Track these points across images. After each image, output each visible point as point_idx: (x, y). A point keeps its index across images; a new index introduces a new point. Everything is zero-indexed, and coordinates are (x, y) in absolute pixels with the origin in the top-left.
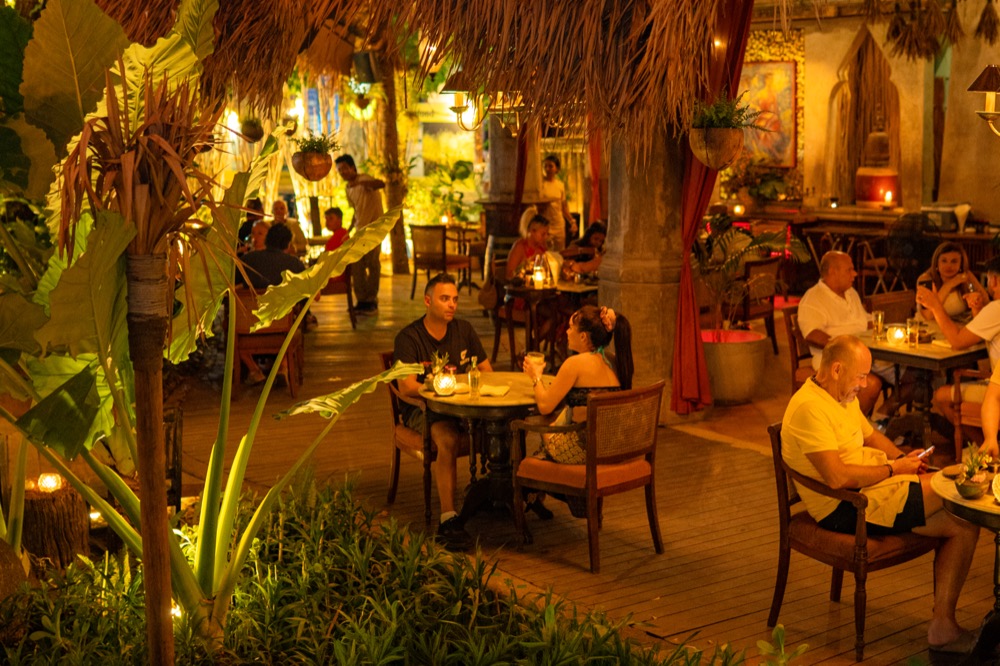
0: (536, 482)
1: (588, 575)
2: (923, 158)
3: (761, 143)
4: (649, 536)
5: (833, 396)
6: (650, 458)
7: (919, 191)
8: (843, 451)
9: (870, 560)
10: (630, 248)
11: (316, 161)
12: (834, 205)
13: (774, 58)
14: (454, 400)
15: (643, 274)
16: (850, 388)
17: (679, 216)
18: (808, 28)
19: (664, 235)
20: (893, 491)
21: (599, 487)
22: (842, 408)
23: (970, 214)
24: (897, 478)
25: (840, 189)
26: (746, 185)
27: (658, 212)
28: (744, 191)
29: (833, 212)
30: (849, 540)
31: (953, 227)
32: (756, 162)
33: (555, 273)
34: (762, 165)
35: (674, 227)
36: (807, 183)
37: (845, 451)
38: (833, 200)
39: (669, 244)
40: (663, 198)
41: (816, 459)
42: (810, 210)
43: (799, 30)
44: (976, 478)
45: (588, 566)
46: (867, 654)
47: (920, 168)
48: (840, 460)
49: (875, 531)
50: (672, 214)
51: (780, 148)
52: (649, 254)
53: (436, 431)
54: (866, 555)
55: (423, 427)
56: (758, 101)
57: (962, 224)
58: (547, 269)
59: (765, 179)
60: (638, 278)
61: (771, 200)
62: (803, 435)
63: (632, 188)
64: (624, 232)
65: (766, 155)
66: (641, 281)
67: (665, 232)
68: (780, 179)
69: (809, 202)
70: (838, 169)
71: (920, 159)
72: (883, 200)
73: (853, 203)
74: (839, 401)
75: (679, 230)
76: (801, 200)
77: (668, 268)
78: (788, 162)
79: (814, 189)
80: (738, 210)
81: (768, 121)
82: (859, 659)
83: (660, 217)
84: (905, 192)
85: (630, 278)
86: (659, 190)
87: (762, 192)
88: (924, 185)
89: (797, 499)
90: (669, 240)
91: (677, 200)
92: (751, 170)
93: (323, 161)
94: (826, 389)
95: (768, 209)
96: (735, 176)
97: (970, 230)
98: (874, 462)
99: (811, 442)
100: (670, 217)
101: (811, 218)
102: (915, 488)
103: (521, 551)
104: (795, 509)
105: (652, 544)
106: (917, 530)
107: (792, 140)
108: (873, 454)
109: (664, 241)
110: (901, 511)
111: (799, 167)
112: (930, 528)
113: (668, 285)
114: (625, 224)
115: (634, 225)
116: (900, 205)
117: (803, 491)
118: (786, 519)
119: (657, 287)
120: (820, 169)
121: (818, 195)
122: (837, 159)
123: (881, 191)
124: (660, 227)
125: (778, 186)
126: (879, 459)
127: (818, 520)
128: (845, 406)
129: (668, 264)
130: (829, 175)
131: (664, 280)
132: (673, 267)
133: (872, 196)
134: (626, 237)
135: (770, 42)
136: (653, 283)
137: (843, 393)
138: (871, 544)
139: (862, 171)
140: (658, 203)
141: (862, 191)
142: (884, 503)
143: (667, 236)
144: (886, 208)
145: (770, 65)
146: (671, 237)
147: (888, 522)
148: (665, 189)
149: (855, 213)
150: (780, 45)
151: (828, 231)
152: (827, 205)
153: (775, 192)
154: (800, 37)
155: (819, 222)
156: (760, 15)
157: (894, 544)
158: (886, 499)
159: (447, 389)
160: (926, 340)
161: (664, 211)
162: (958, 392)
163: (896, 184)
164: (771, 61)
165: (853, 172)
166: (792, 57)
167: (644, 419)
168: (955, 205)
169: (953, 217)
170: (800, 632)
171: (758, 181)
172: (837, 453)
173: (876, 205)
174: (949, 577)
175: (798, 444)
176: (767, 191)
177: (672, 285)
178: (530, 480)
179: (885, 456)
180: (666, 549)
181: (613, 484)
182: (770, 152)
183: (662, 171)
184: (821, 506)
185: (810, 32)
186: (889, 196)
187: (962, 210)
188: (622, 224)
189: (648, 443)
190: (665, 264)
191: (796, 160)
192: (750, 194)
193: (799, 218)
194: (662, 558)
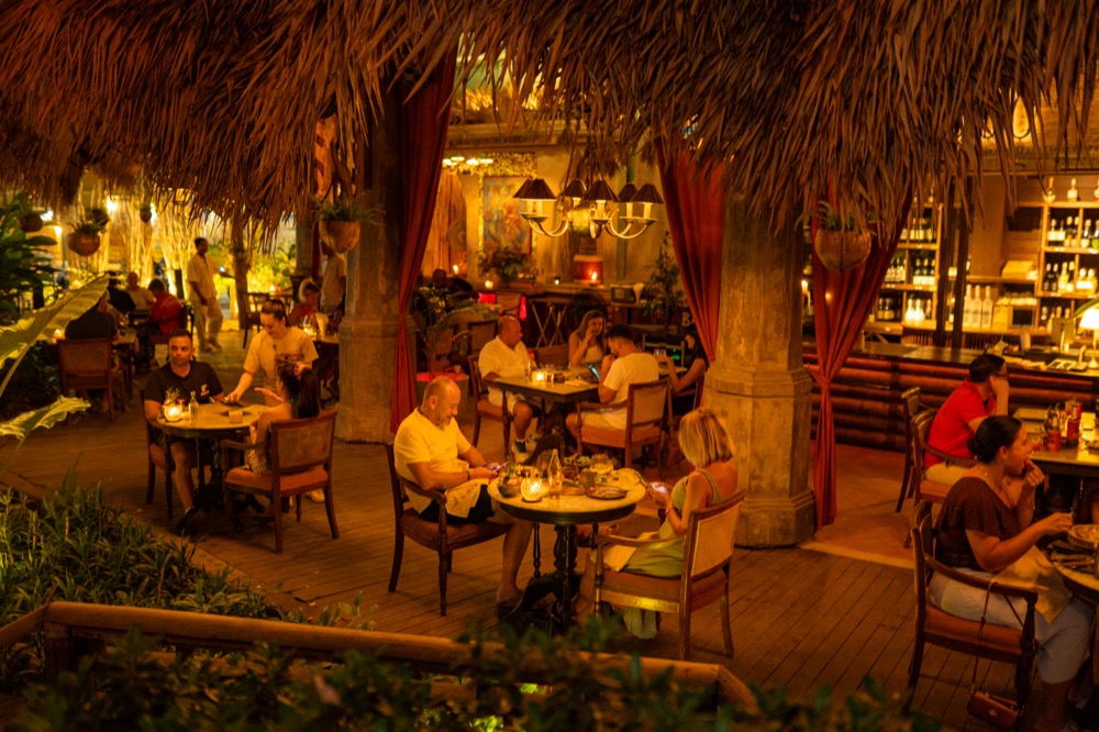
0: (242, 487)
1: (274, 555)
2: (618, 249)
3: (507, 235)
4: (329, 526)
5: (432, 422)
6: (327, 467)
7: (614, 273)
8: (435, 462)
9: (449, 542)
10: (360, 312)
11: (84, 241)
12: (557, 282)
13: (516, 173)
14: (181, 424)
15: (369, 331)
16: (444, 415)
17: (396, 287)
18: (541, 152)
19: (385, 301)
20: (469, 491)
21: (282, 489)
22: (440, 431)
23: (644, 289)
24: (472, 482)
25: (563, 269)
26: (494, 266)
27: (380, 285)
28: (493, 270)
29: (556, 287)
30: (434, 527)
31: (632, 299)
32: (502, 250)
33: (322, 328)
34: (507, 251)
35: (393, 296)
36: (539, 265)
37: (437, 462)
38: (557, 278)
39: (389, 309)
40: (384, 274)
41: (414, 467)
42: (540, 285)
43: (533, 153)
44: (510, 482)
45: (275, 549)
46: (448, 611)
47: (615, 256)
48: (430, 469)
49: (455, 521)
50: (391, 287)
51: (520, 239)
52: (374, 316)
53: (173, 448)
54: (446, 538)
55: (165, 446)
56: (504, 205)
57: (638, 296)
58: (316, 327)
59: (508, 262)
60: (366, 333)
61: (514, 278)
62: (404, 450)
63: (361, 266)
64: (355, 299)
65: (510, 245)
66: (368, 335)
67: (386, 299)
68: (520, 263)
69: (540, 279)
70: (561, 256)
71: (615, 249)
72: (590, 279)
73: (572, 281)
74: (437, 425)
75: (396, 298)
76: (534, 278)
77: (387, 326)
78: (525, 250)
79: (543, 270)
80: (489, 284)
81: (511, 219)
82: (443, 614)
83: (382, 287)
84: (605, 274)
85: (360, 333)
86: (381, 268)
87: (506, 271)
88: (618, 269)
89: (406, 499)
90: (389, 305)
91: (395, 274)
92: (498, 255)
93: (90, 241)
94: (427, 417)
95: (512, 284)
96: (486, 260)
97: (644, 302)
98: (460, 470)
99: (409, 456)
100: (390, 288)
101: (540, 291)
102: (484, 488)
103: (231, 538)
104: (406, 506)
105: (330, 532)
106: (489, 519)
107: (528, 234)
108: (459, 464)
109: (385, 306)
110: (474, 505)
111: (533, 254)
112: (497, 519)
113: (388, 339)
114: (356, 293)
115: (363, 294)
116: (602, 283)
117: (408, 492)
118: (400, 512)
119: (379, 340)
120: (547, 256)
121: (546, 274)
122: (560, 248)
123: (590, 273)
124: (382, 295)
125: (518, 268)
126: (463, 468)
127: (420, 512)
128: (442, 428)
129: (388, 324)
130: (554, 260)
131: (385, 335)
132: (391, 326)
133: (583, 276)
134: (357, 302)
135: (514, 162)
136: (376, 337)
137: (439, 419)
138: (450, 530)
139: (578, 258)
140: (381, 278)
141: (578, 272)
142: (460, 500)
143: (387, 302)
144: (592, 285)
145: (514, 179)
146: (391, 303)
147: (464, 514)
148: (386, 267)
149: (571, 288)
150: (520, 164)
151: (549, 301)
152: (552, 282)
153: (516, 272)
154: (534, 158)
155: (546, 294)
156: (506, 141)
157: (469, 530)
158: (463, 497)
159: (176, 416)
160: (559, 380)
161: (385, 284)
162: (580, 417)
163: (600, 267)
164: (514, 176)
165: (572, 258)
166: (528, 173)
167: (319, 439)
168: (634, 284)
169: (632, 292)
170: (408, 595)
171: (504, 263)
172: (429, 464)
173: (586, 282)
174: (512, 552)
175: (402, 457)
176: (509, 271)
177: (390, 339)
178: (234, 485)
179: (468, 465)
180: (341, 535)
181: (293, 487)
182: (513, 242)
183: (383, 254)
184: (419, 503)
185: (541, 155)
186: (594, 276)
187: (638, 287)
188: (355, 293)
189: (324, 456)
190: (386, 323)
191: (531, 249)
192: (497, 273)
193: (531, 290)
194: (336, 542)
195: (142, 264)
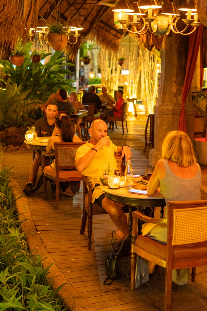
15: (166, 112)
19: (175, 97)
27: (173, 88)
35: (180, 94)
39: (177, 101)
40: (176, 82)
50: (179, 88)
52: (170, 104)
60: (164, 113)
66: (165, 114)
67: (176, 95)
77: (175, 109)
83: (174, 89)
85: (161, 112)
86: (174, 79)
90: (178, 99)
91: (181, 83)
100: (178, 90)
109: (175, 99)
113: (175, 116)
119: (170, 116)
124: (174, 93)
129: (176, 108)
131: (173, 114)
132: (177, 109)
136: (169, 115)
140: (174, 84)
143: (177, 97)
148: (177, 78)
161: (176, 88)
177: (177, 116)
183: (176, 71)
190: (174, 108)
195: (132, 88)
